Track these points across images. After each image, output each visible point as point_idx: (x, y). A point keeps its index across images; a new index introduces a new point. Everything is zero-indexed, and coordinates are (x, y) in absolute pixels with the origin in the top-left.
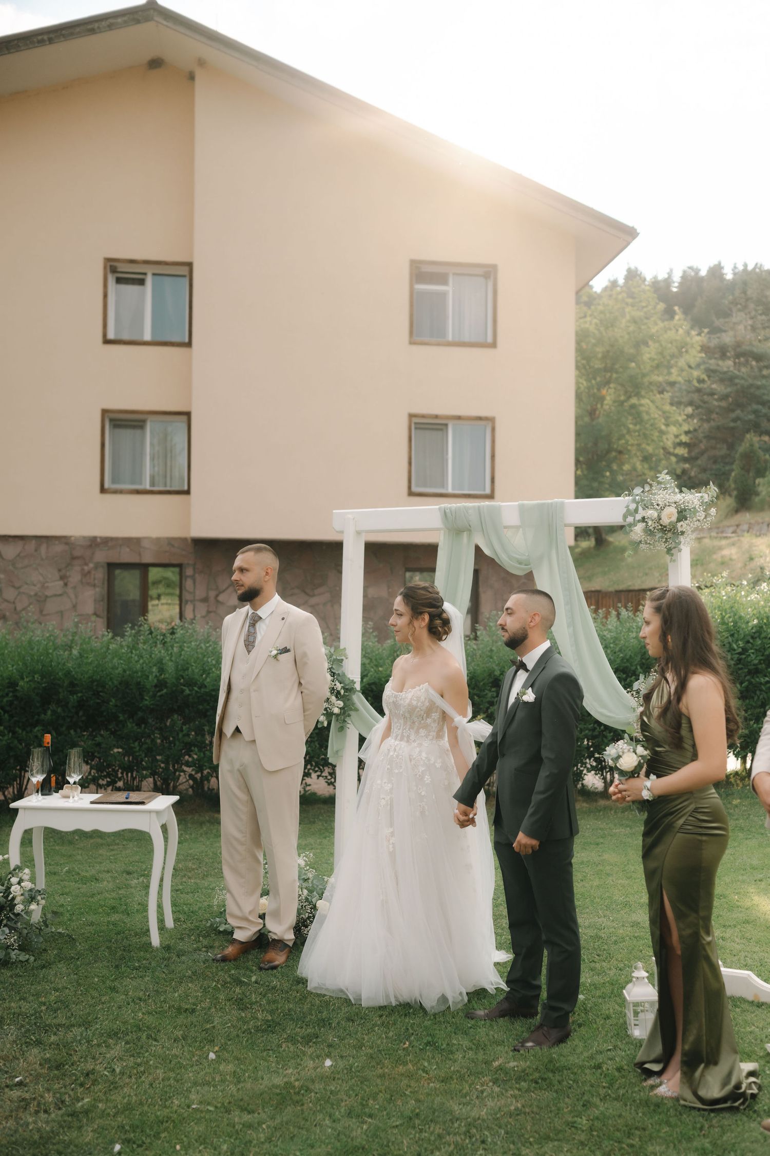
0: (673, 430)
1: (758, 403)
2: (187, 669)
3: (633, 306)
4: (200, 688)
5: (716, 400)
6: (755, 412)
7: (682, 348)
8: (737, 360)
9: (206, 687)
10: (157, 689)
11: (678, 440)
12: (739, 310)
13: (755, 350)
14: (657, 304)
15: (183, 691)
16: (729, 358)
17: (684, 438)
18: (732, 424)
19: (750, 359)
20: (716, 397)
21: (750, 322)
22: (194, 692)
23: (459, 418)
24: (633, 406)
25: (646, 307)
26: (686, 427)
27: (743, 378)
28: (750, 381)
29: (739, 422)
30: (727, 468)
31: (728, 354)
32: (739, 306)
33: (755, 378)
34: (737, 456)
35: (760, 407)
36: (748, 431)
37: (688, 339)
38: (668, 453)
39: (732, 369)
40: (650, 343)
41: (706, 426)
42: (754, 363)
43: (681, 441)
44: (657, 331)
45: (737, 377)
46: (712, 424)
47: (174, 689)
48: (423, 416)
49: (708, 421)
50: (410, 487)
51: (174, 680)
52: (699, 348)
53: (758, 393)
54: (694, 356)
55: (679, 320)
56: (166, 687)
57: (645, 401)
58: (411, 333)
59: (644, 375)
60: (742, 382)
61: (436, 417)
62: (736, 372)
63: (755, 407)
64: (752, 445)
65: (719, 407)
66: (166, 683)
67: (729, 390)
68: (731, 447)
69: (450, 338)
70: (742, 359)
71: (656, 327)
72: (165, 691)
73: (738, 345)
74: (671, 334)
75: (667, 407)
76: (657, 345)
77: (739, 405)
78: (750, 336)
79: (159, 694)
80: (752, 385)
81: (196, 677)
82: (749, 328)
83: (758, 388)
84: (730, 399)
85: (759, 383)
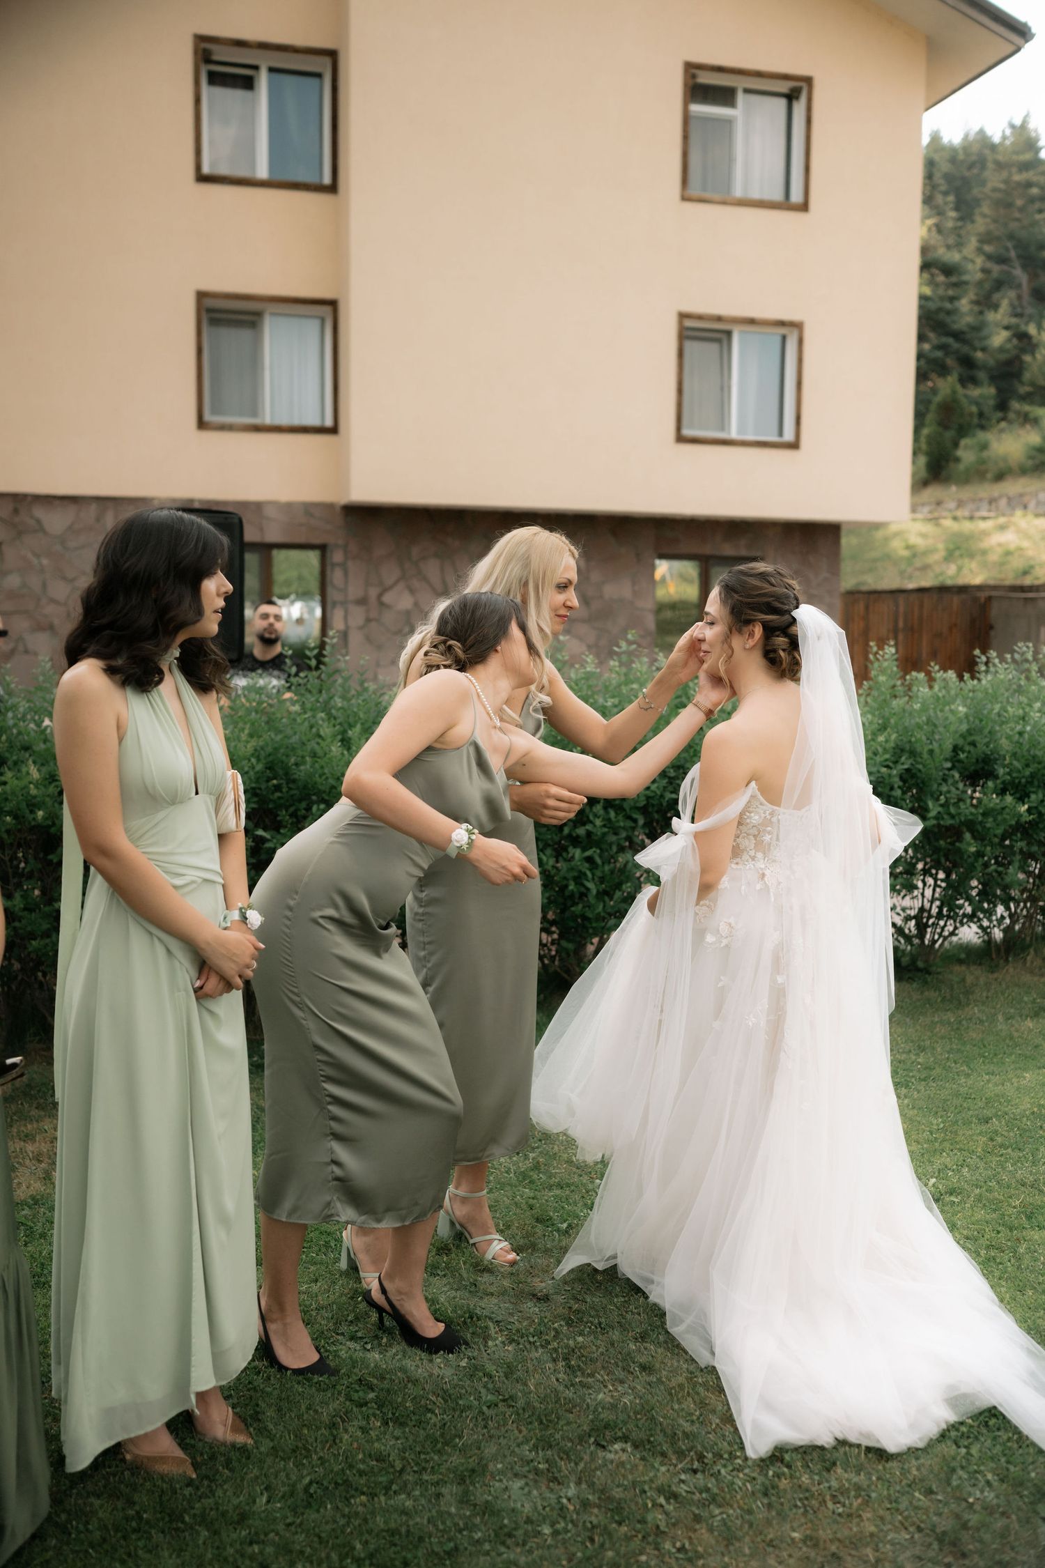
1: (949, 334)
13: (942, 259)
19: (936, 271)
21: (934, 219)
23: (752, 322)
28: (939, 304)
33: (941, 298)
34: (931, 407)
35: (950, 340)
42: (939, 278)
48: (700, 317)
50: (679, 428)
53: (948, 320)
58: (685, 181)
61: (719, 319)
64: (953, 392)
69: (738, 192)
78: (933, 238)
80: (940, 310)
83: (949, 313)
85: (948, 305)
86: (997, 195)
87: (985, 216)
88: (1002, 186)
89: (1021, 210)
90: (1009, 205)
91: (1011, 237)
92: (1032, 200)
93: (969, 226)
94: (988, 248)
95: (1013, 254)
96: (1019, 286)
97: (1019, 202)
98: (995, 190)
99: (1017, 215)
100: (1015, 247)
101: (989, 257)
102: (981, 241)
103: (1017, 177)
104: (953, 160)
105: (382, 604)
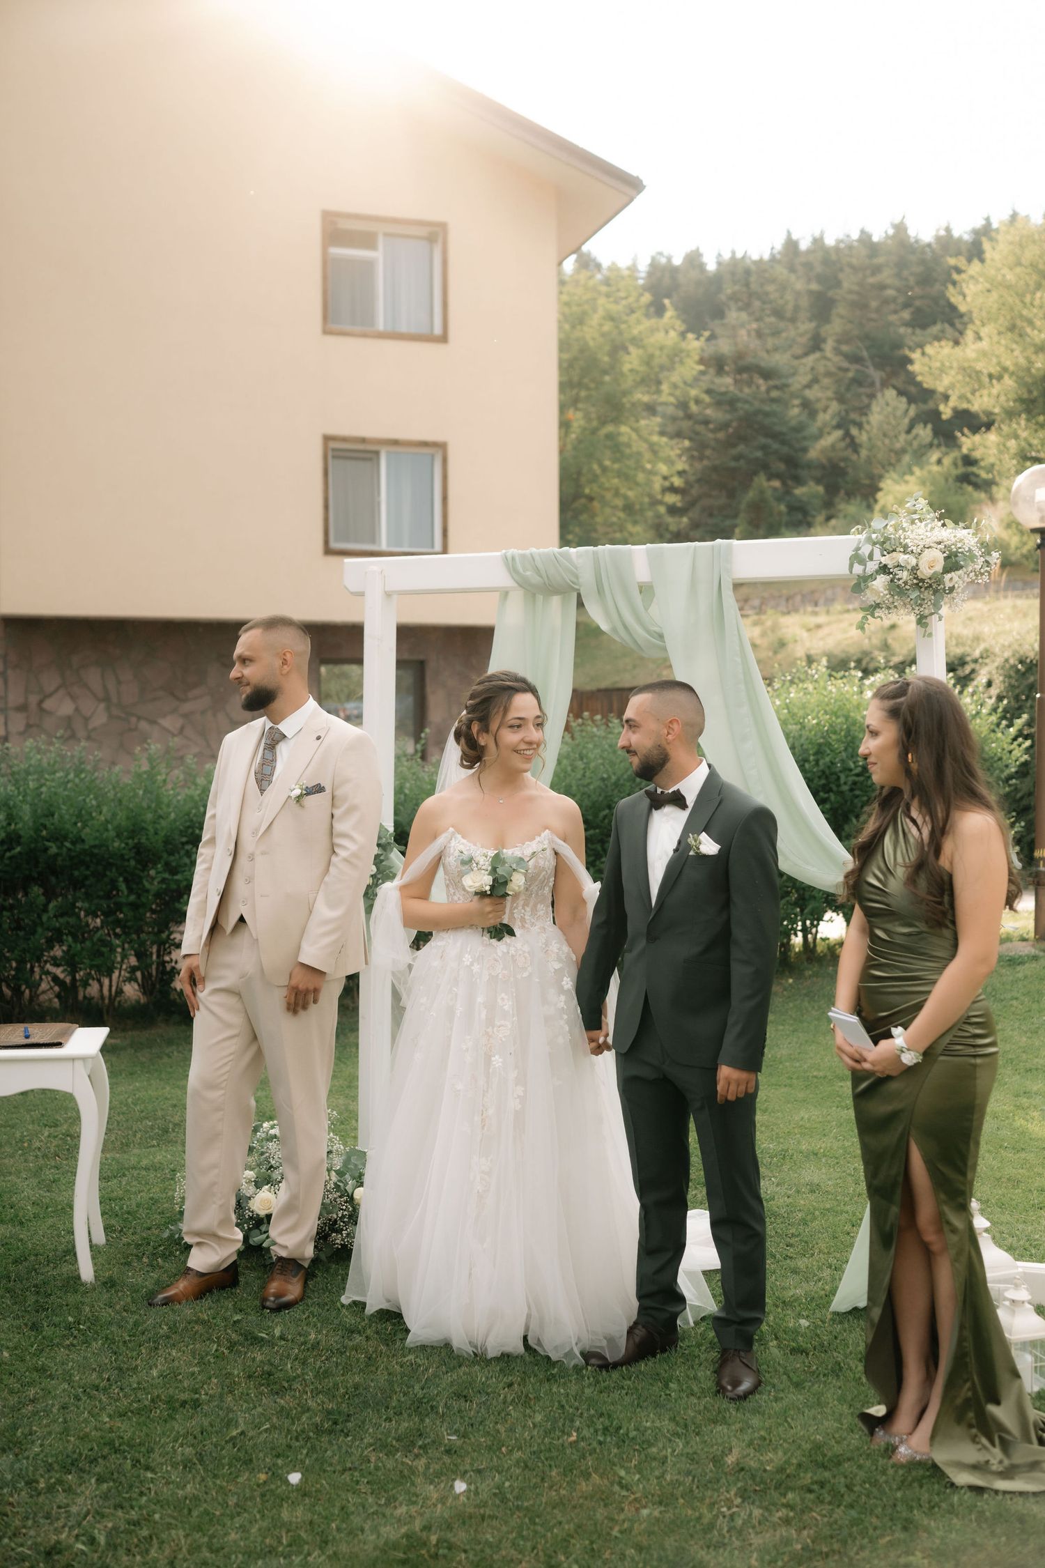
0: (663, 468)
1: (767, 435)
2: (53, 815)
3: (608, 295)
4: (73, 843)
5: (712, 431)
6: (764, 448)
7: (676, 356)
8: (738, 377)
9: (83, 841)
10: (5, 847)
11: (667, 484)
12: (740, 309)
13: (763, 364)
14: (642, 295)
15: (46, 849)
16: (728, 374)
17: (677, 482)
18: (733, 464)
19: (756, 376)
20: (711, 426)
21: (754, 326)
22: (65, 849)
23: (396, 442)
24: (609, 437)
25: (626, 298)
26: (680, 466)
27: (746, 402)
28: (757, 404)
29: (742, 462)
30: (728, 523)
31: (727, 368)
32: (740, 304)
33: (763, 401)
34: (743, 506)
35: (769, 441)
36: (755, 473)
37: (683, 345)
38: (655, 502)
39: (731, 388)
40: (632, 349)
41: (698, 466)
42: (761, 381)
43: (672, 484)
44: (640, 332)
45: (738, 400)
46: (706, 462)
47: (33, 846)
48: (345, 439)
49: (701, 458)
50: (326, 542)
51: (32, 833)
52: (697, 358)
53: (767, 421)
54: (690, 368)
55: (671, 317)
56: (19, 844)
57: (624, 429)
58: (327, 317)
59: (625, 393)
60: (747, 406)
61: (365, 440)
62: (737, 392)
63: (763, 440)
64: (762, 492)
65: (716, 440)
66: (20, 837)
67: (728, 417)
68: (732, 494)
69: (380, 328)
70: (745, 376)
71: (640, 326)
72: (18, 849)
73: (740, 356)
74: (659, 337)
75: (655, 438)
76: (641, 352)
77: (740, 438)
78: (755, 344)
79: (8, 854)
80: (758, 412)
81: (68, 826)
82: (753, 334)
83: (767, 414)
84: (731, 430)
85: (767, 408)
86: (854, 297)
87: (842, 317)
88: (856, 288)
89: (878, 310)
90: (864, 307)
91: (866, 337)
92: (886, 302)
93: (828, 327)
94: (845, 348)
95: (865, 354)
96: (872, 384)
97: (874, 304)
98: (851, 292)
99: (873, 316)
100: (867, 348)
101: (846, 356)
102: (839, 342)
103: (871, 280)
104: (826, 261)
105: (42, 710)
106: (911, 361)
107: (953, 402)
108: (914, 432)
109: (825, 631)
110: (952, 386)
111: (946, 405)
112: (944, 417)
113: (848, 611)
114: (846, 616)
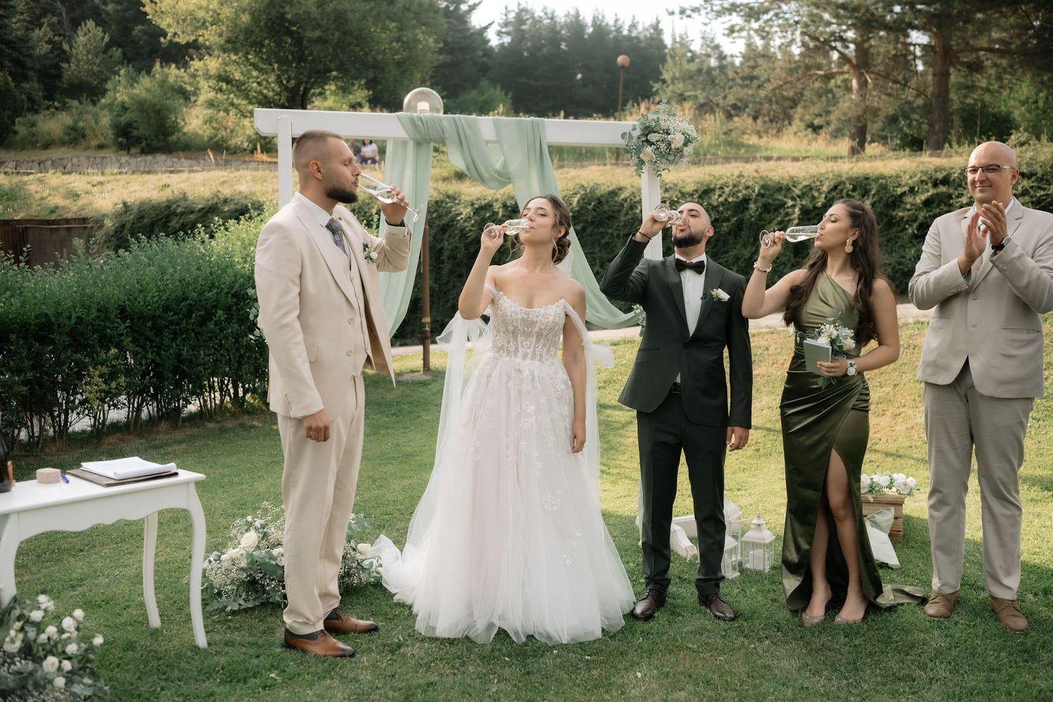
106: (144, 6)
107: (168, 38)
108: (109, 53)
109: (108, 187)
110: (169, 26)
111: (165, 38)
112: (163, 46)
113: (120, 173)
114: (119, 177)
